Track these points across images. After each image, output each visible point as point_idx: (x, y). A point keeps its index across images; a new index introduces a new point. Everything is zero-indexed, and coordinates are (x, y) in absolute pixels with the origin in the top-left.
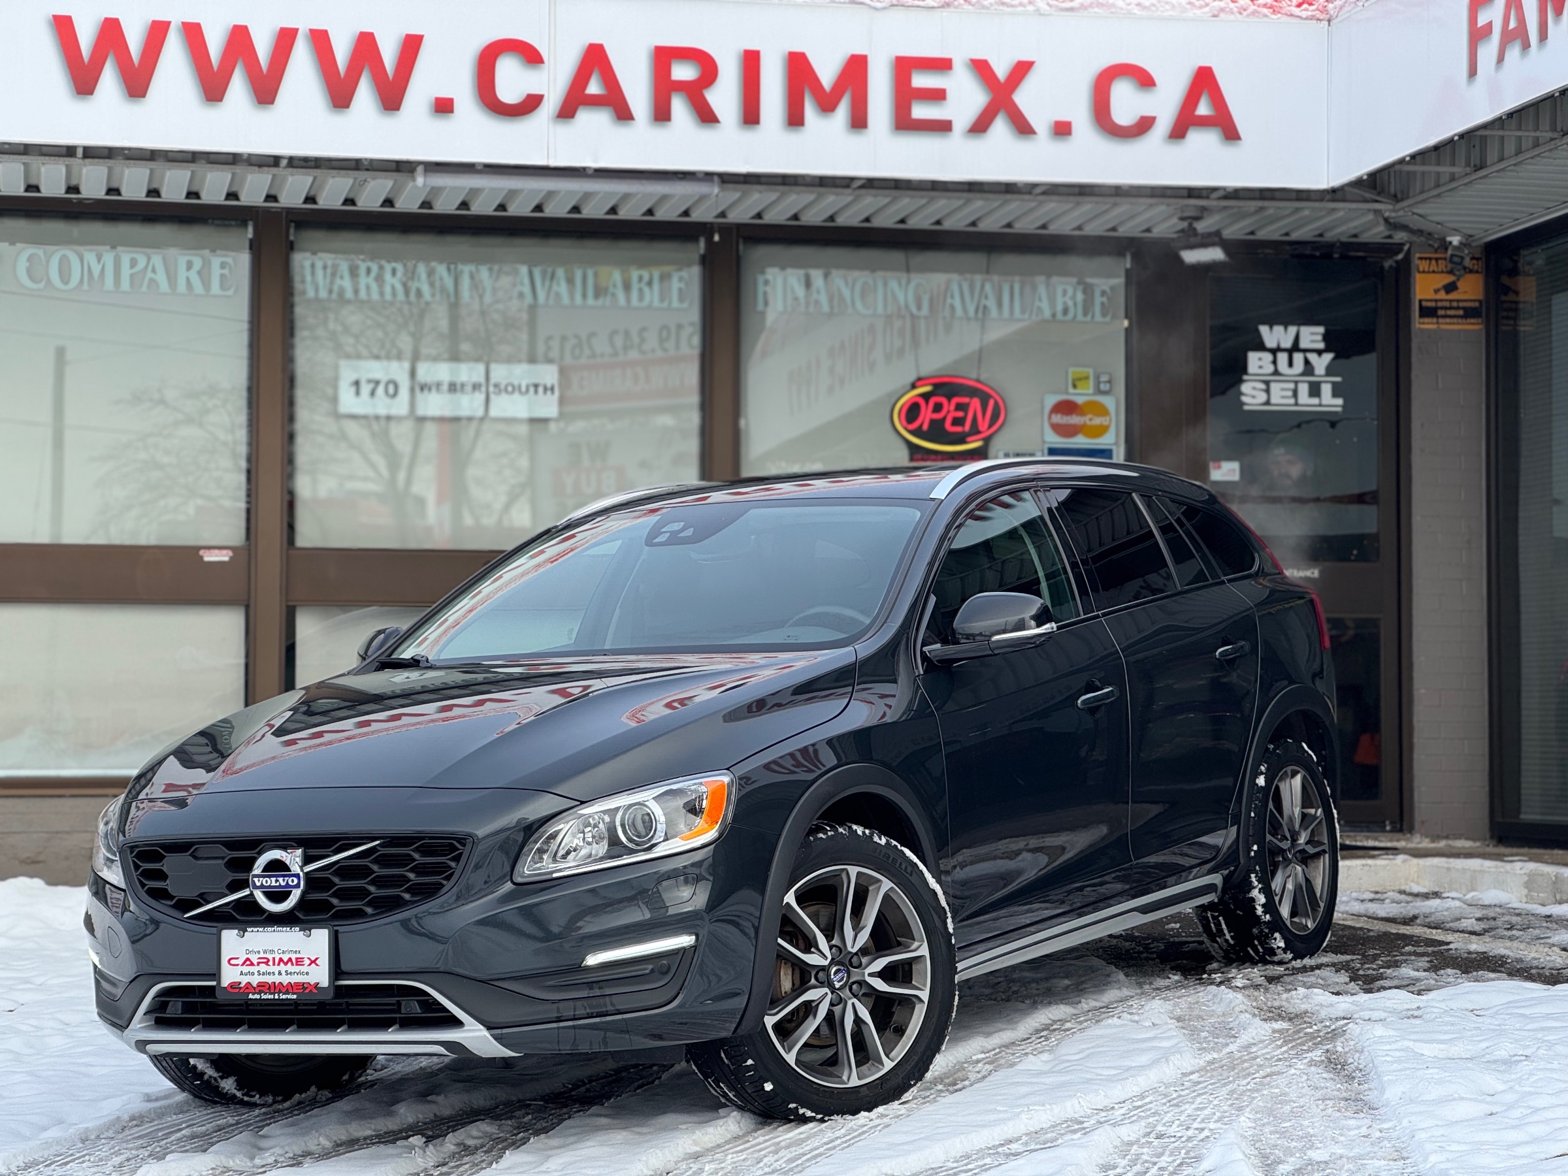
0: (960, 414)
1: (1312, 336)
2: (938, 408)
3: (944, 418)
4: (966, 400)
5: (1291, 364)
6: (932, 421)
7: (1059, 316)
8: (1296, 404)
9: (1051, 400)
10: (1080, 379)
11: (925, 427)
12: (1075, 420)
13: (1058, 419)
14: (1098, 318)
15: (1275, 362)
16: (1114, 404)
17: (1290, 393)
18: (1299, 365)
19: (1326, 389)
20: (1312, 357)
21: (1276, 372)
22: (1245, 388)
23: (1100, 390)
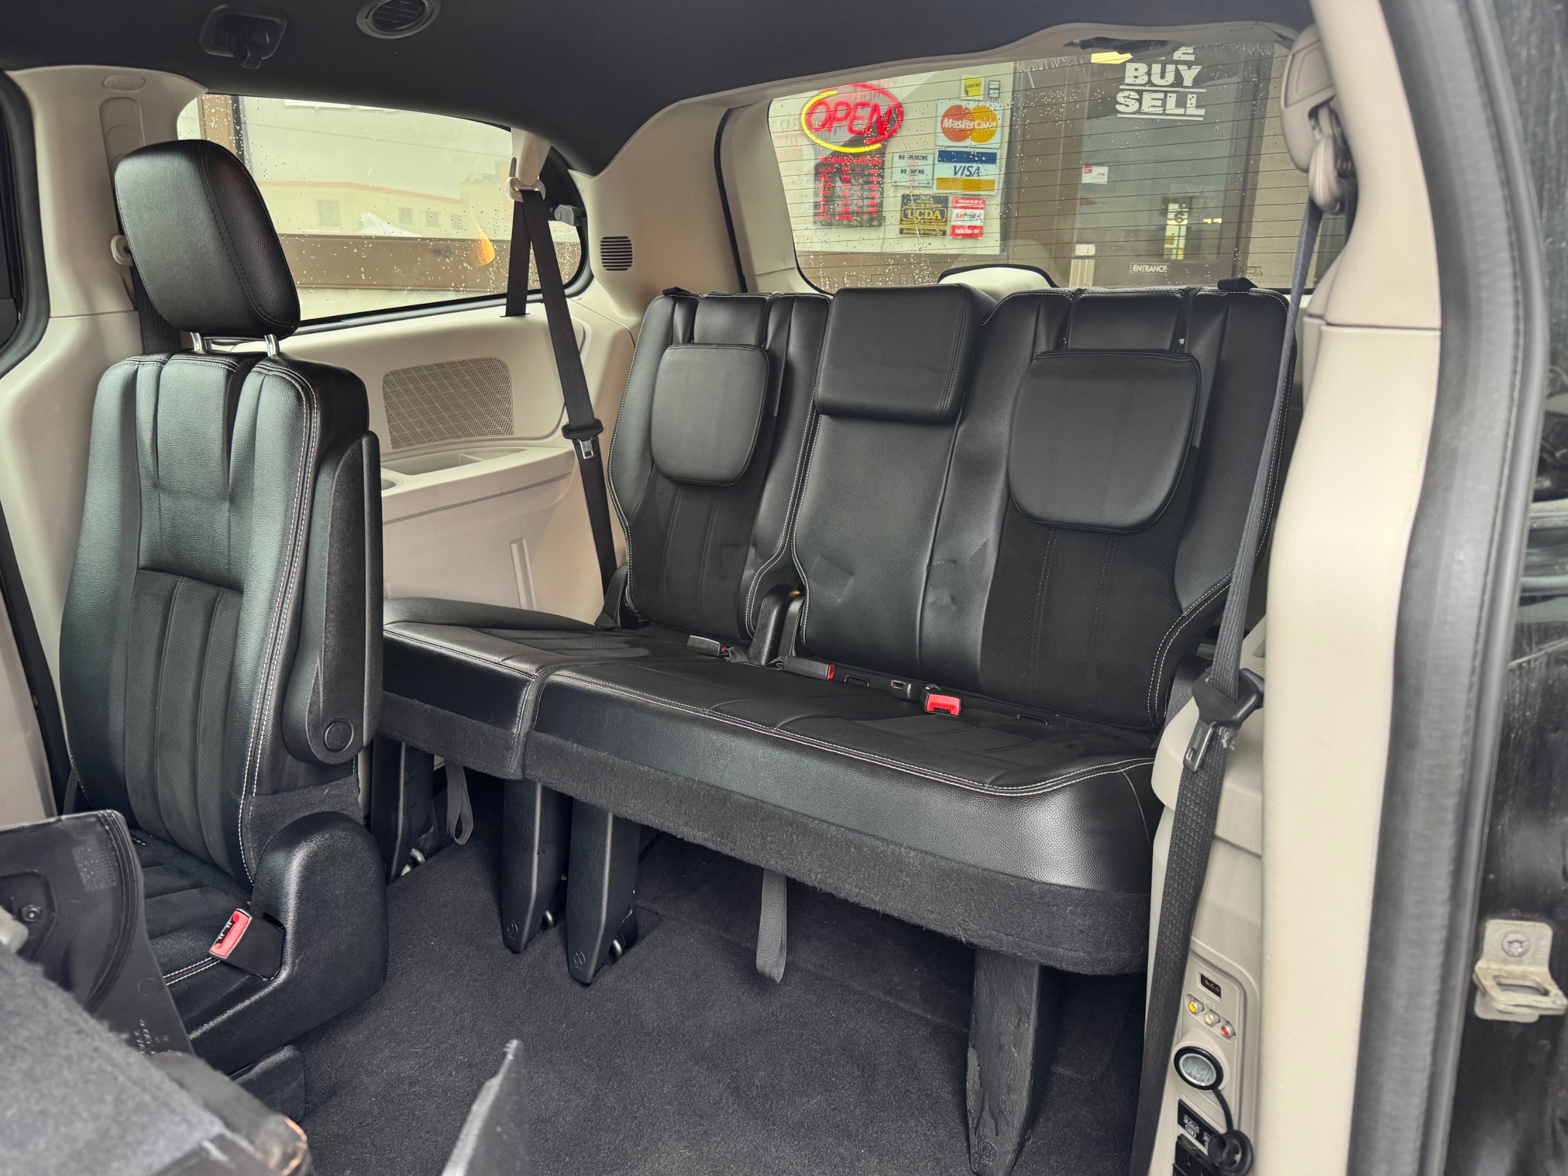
5: (1163, 76)
8: (1164, 114)
9: (944, 106)
10: (972, 86)
12: (964, 124)
13: (949, 123)
15: (1149, 73)
16: (1001, 109)
17: (1159, 103)
18: (1170, 78)
19: (1192, 101)
20: (1181, 68)
21: (1150, 82)
22: (1120, 97)
23: (988, 96)
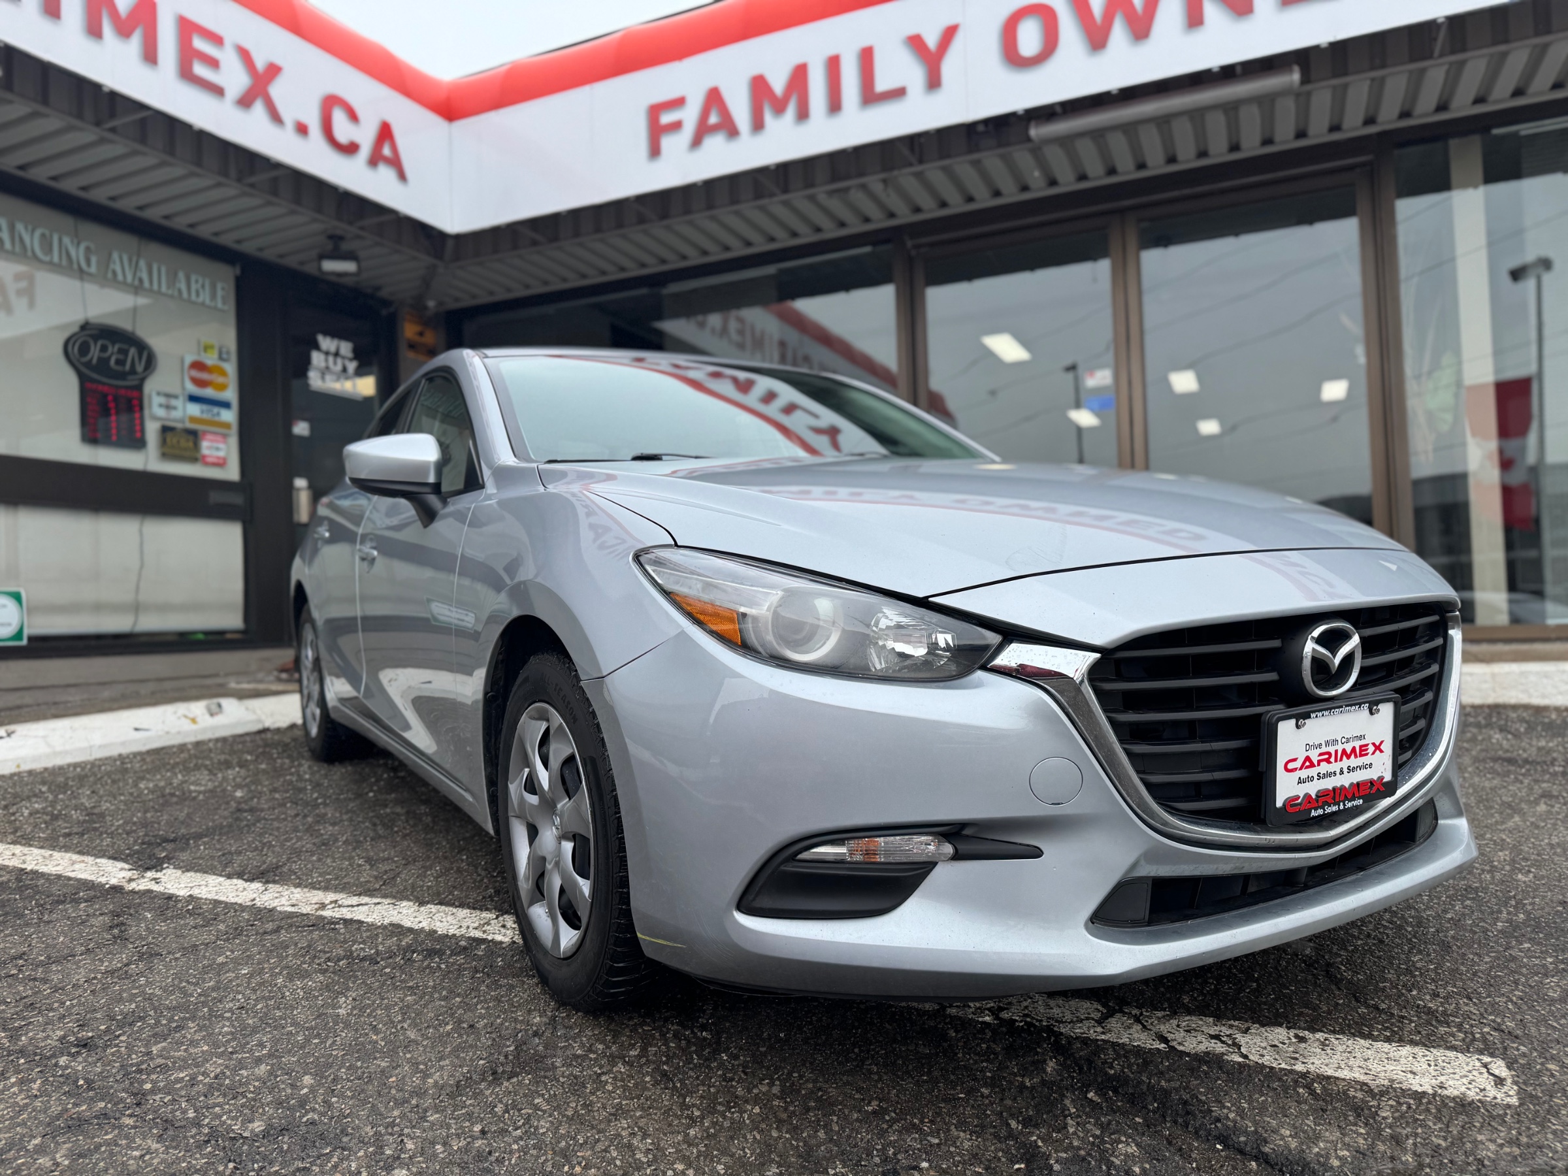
0: (121, 357)
1: (346, 348)
2: (104, 349)
3: (109, 358)
4: (125, 346)
5: (335, 363)
6: (100, 359)
7: (193, 297)
9: (189, 359)
10: (208, 348)
11: (95, 361)
12: (204, 376)
13: (196, 374)
14: (220, 305)
15: (326, 360)
16: (231, 368)
18: (339, 367)
20: (347, 361)
21: (327, 368)
22: (311, 374)
23: (221, 358)
